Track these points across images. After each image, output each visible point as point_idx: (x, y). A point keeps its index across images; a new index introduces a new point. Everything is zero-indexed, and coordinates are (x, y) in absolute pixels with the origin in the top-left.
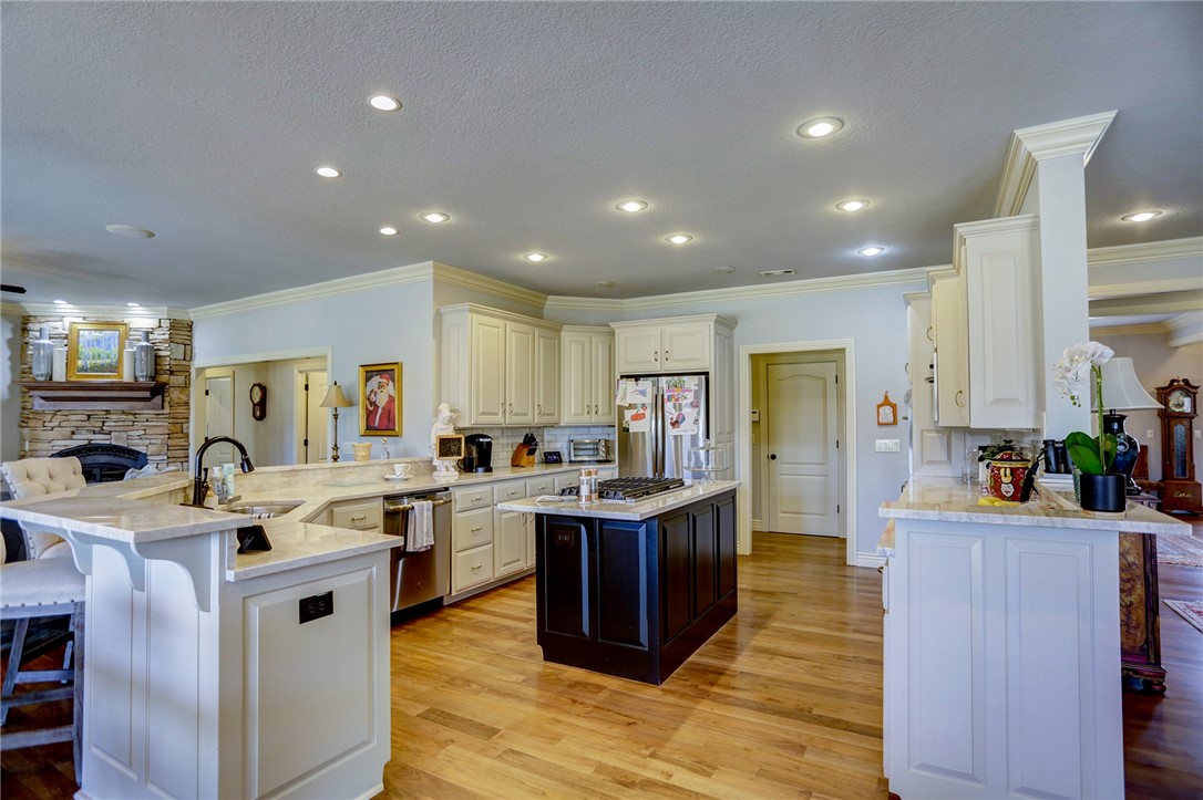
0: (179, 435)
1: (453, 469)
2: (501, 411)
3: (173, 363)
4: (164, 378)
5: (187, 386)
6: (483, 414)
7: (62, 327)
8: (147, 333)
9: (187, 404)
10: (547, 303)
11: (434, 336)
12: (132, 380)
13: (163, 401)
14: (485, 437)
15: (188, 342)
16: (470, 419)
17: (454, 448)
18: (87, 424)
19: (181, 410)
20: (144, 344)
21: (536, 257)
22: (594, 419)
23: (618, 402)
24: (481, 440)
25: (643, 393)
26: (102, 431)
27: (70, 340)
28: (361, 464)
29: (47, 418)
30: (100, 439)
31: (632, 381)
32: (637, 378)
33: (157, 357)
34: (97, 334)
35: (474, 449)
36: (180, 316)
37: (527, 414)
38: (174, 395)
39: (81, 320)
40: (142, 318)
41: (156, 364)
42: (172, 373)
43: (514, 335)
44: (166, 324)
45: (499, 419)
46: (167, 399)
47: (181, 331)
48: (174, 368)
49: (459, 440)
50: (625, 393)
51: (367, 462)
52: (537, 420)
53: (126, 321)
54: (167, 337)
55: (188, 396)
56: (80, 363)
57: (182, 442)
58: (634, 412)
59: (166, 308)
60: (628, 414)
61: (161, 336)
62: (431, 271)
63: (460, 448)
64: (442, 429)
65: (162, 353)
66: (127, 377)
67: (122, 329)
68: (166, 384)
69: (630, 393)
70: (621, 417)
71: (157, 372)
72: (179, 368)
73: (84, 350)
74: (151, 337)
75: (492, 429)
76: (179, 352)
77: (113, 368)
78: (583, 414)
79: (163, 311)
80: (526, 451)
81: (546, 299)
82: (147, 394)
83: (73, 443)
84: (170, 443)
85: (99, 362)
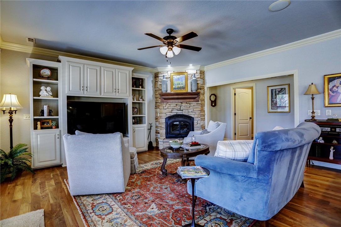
0: (203, 111)
3: (201, 85)
4: (199, 91)
5: (204, 94)
7: (167, 75)
9: (204, 100)
12: (191, 92)
13: (199, 99)
15: (204, 78)
18: (176, 107)
20: (194, 79)
26: (180, 110)
30: (180, 112)
34: (178, 76)
36: (202, 69)
38: (201, 97)
39: (173, 72)
40: (191, 70)
41: (197, 86)
42: (201, 89)
44: (199, 72)
47: (202, 74)
53: (187, 71)
54: (199, 76)
55: (204, 97)
56: (174, 87)
59: (200, 66)
61: (197, 76)
65: (198, 82)
66: (189, 91)
67: (186, 74)
68: (199, 93)
71: (197, 88)
73: (175, 82)
74: (195, 76)
76: (202, 82)
77: (185, 88)
79: (198, 67)
82: (195, 96)
83: (172, 114)
84: (201, 114)
85: (179, 86)
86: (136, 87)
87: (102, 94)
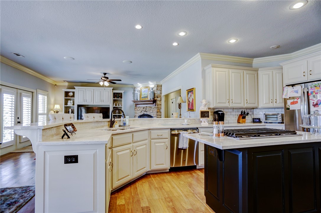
0: (159, 112)
1: (206, 122)
2: (227, 102)
3: (158, 95)
4: (156, 99)
5: (161, 100)
6: (219, 103)
7: (139, 89)
8: (152, 88)
9: (161, 105)
10: (254, 61)
11: (202, 78)
12: (150, 99)
13: (156, 104)
14: (220, 111)
15: (161, 90)
16: (213, 105)
17: (206, 115)
18: (143, 109)
19: (159, 106)
20: (152, 91)
21: (233, 41)
22: (275, 105)
23: (284, 97)
24: (219, 112)
25: (297, 92)
26: (146, 111)
27: (140, 91)
28: (174, 119)
29: (138, 108)
30: (146, 113)
31: (291, 87)
32: (293, 85)
33: (154, 94)
34: (144, 90)
35: (216, 115)
36: (159, 84)
37: (241, 103)
38: (158, 102)
39: (142, 87)
40: (152, 85)
41: (154, 95)
42: (157, 97)
43: (233, 74)
44: (156, 86)
45: (227, 105)
46: (157, 104)
47: (159, 87)
48: (158, 96)
49: (208, 112)
50: (287, 93)
51: (176, 118)
52: (246, 106)
53: (149, 86)
54: (156, 89)
55: (161, 103)
56: (142, 96)
57: (160, 114)
58: (292, 101)
59: (156, 82)
60: (289, 102)
61: (155, 89)
62: (200, 56)
63: (208, 115)
64: (203, 108)
65: (155, 93)
66: (149, 99)
67: (148, 88)
68: (156, 100)
69: (290, 92)
70: (285, 103)
71: (154, 97)
72: (159, 96)
73: (143, 93)
74: (153, 89)
75: (224, 109)
76: (159, 92)
77: (147, 97)
78: (269, 103)
79: (155, 83)
80: (241, 117)
81: (253, 60)
82: (152, 102)
83: (141, 114)
84: (158, 114)
85: (145, 96)
86: (117, 98)
87: (94, 103)
